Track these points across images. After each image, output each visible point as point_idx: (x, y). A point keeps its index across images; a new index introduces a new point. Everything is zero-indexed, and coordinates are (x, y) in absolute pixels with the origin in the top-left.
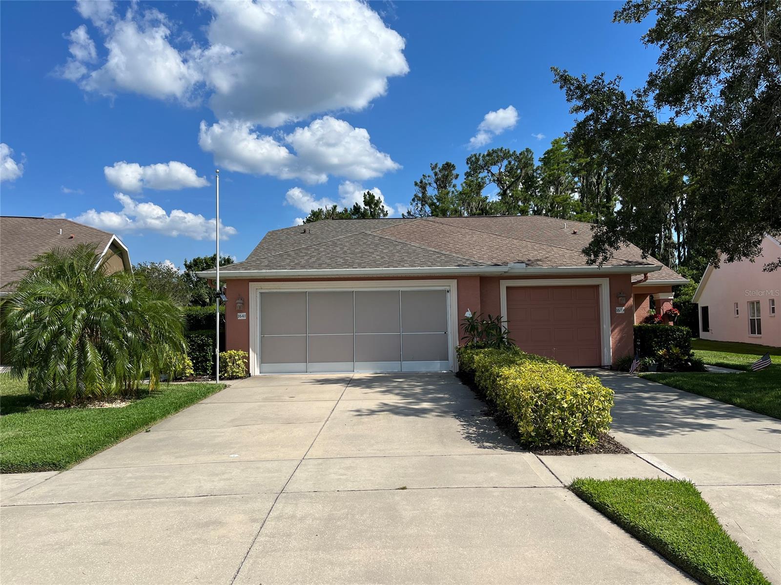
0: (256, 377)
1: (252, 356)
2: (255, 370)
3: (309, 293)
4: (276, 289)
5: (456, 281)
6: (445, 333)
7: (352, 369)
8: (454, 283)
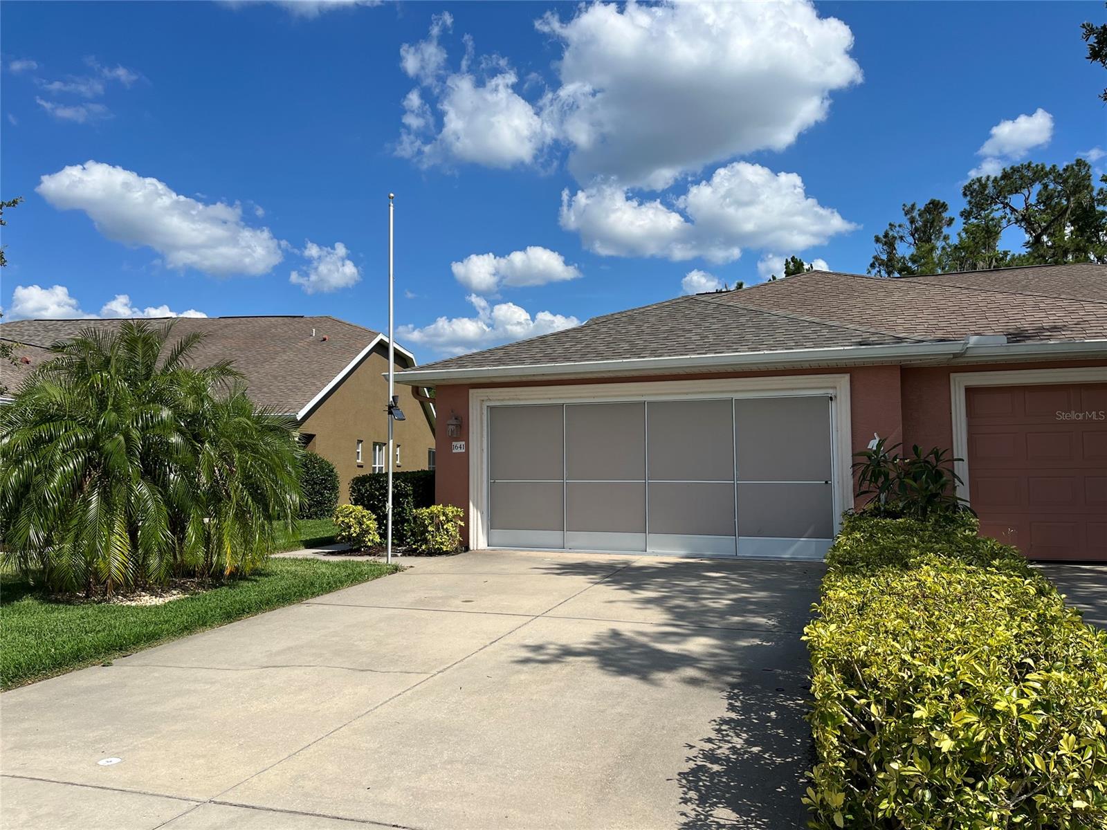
0: (480, 554)
1: (474, 514)
2: (478, 538)
3: (569, 406)
4: (513, 399)
5: (847, 377)
6: (826, 482)
7: (642, 546)
8: (844, 381)
